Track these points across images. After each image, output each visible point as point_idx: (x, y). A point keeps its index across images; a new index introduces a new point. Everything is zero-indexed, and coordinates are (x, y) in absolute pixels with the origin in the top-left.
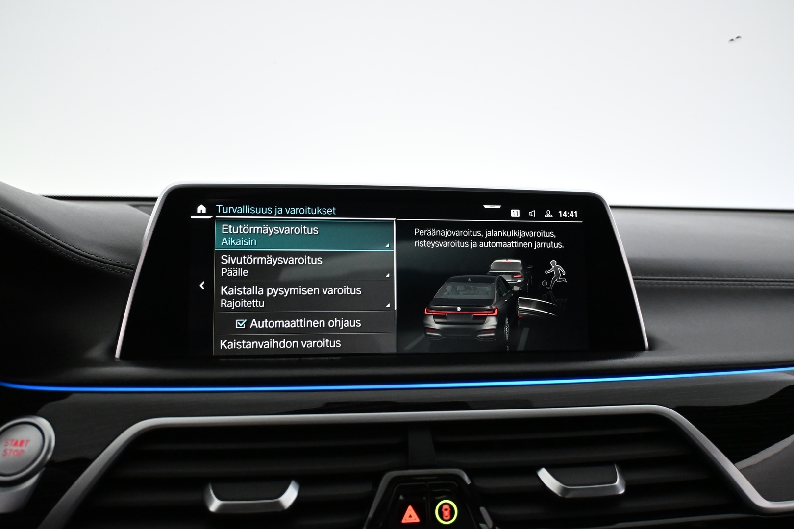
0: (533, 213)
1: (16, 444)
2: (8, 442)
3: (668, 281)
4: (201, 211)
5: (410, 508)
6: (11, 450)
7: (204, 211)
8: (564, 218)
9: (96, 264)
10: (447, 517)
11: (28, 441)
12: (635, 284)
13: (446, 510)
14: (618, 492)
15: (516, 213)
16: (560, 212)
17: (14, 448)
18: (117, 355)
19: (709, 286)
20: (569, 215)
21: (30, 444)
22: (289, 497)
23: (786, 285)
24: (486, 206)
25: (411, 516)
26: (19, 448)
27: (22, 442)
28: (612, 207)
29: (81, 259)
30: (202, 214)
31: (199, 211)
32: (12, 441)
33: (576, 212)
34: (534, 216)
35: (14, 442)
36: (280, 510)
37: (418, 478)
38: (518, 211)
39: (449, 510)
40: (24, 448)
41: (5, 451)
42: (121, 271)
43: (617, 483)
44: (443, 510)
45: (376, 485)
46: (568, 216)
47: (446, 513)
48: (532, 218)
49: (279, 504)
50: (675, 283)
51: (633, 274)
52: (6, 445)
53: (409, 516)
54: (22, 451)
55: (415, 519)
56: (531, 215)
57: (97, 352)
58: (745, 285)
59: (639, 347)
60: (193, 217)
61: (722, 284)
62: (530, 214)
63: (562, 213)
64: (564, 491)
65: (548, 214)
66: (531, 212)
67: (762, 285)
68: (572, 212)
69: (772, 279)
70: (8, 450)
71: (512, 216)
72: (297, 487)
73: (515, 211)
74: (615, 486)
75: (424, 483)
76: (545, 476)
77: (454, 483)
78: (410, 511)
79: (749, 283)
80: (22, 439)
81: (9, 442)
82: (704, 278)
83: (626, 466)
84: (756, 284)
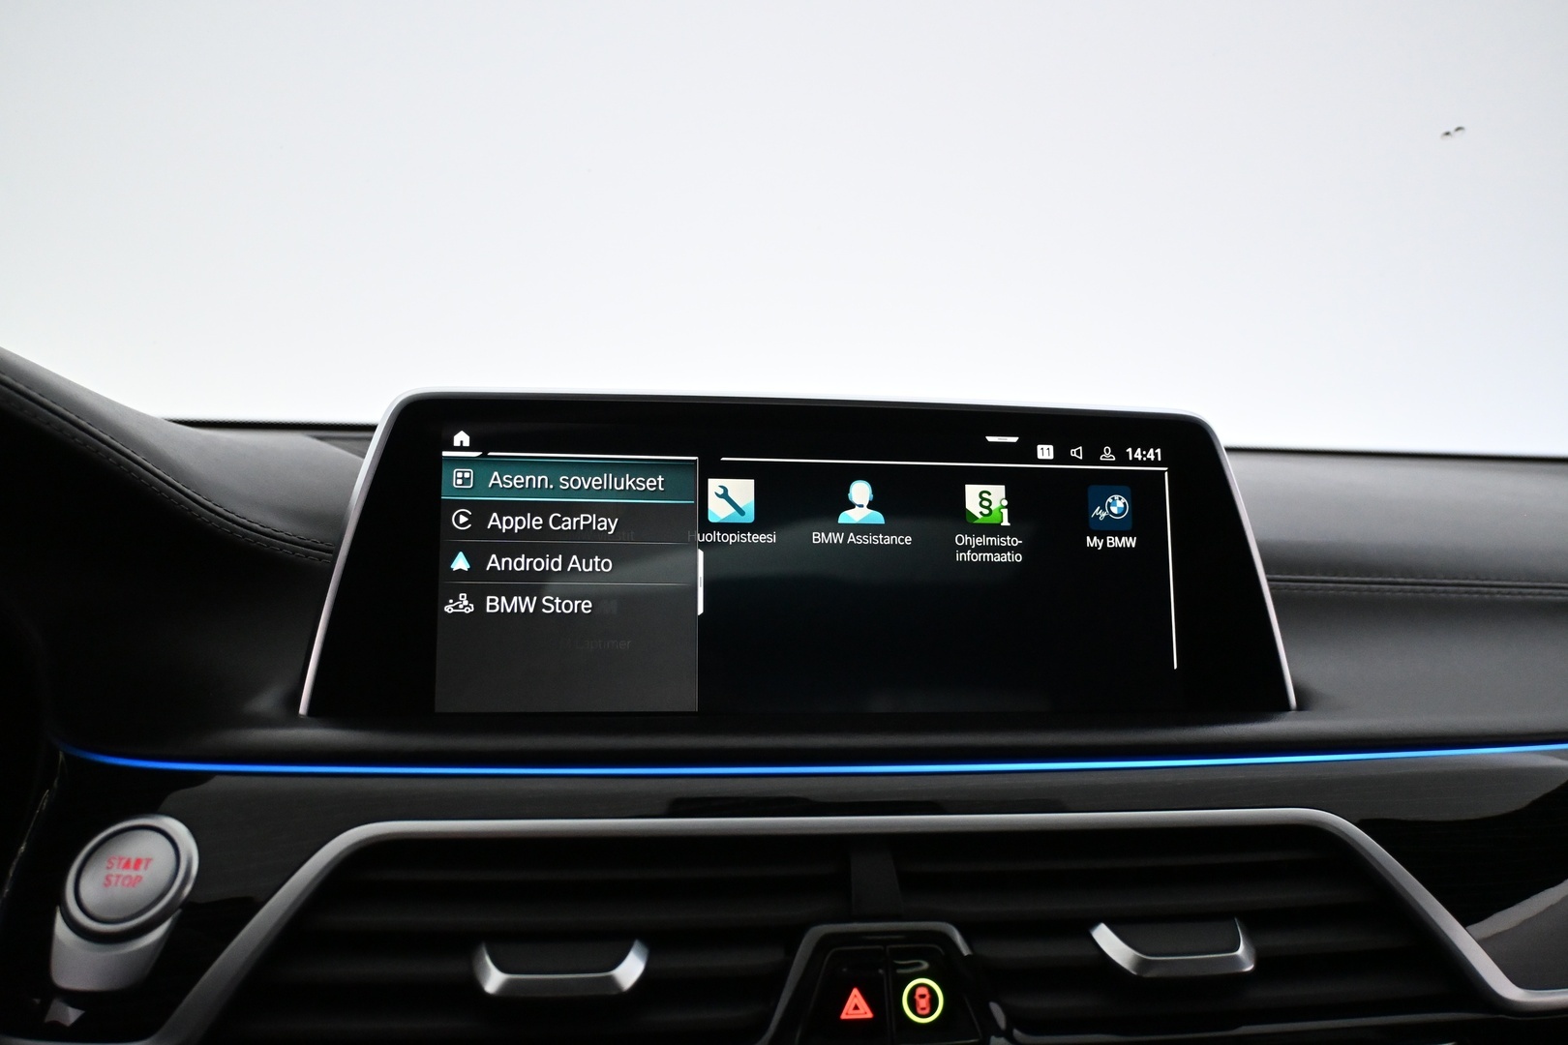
0: (1078, 453)
1: (127, 865)
2: (113, 861)
3: (1331, 585)
4: (462, 442)
5: (855, 992)
6: (118, 876)
7: (467, 443)
8: (1135, 462)
9: (261, 540)
10: (923, 1009)
11: (149, 860)
12: (1271, 589)
13: (923, 996)
14: (1243, 968)
15: (1046, 452)
16: (1130, 450)
17: (125, 873)
18: (303, 709)
19: (1409, 594)
20: (1145, 456)
21: (153, 866)
22: (630, 970)
23: (1555, 595)
24: (990, 439)
25: (856, 1007)
26: (133, 873)
27: (138, 862)
28: (1229, 450)
29: (235, 531)
30: (461, 448)
31: (457, 443)
32: (121, 859)
33: (1158, 451)
34: (1081, 458)
35: (124, 861)
36: (614, 993)
37: (869, 938)
38: (1051, 447)
39: (928, 997)
40: (141, 872)
41: (108, 878)
42: (307, 555)
43: (1241, 951)
44: (917, 997)
45: (791, 952)
46: (1145, 459)
47: (923, 1003)
48: (1076, 461)
49: (612, 982)
50: (1345, 589)
51: (1267, 572)
52: (108, 868)
53: (853, 1006)
54: (139, 878)
55: (865, 1012)
56: (1075, 455)
57: (266, 702)
58: (1477, 593)
59: (1277, 704)
60: (445, 454)
61: (1434, 591)
62: (1073, 453)
63: (1134, 453)
64: (1142, 965)
65: (1106, 455)
66: (1075, 450)
67: (1509, 594)
68: (1151, 450)
69: (1530, 584)
70: (112, 875)
71: (1040, 456)
72: (645, 951)
73: (1045, 447)
74: (1236, 957)
75: (881, 947)
76: (1105, 937)
77: (936, 947)
78: (856, 998)
79: (1486, 589)
80: (139, 856)
81: (115, 862)
82: (1401, 580)
83: (1256, 923)
84: (1498, 593)
